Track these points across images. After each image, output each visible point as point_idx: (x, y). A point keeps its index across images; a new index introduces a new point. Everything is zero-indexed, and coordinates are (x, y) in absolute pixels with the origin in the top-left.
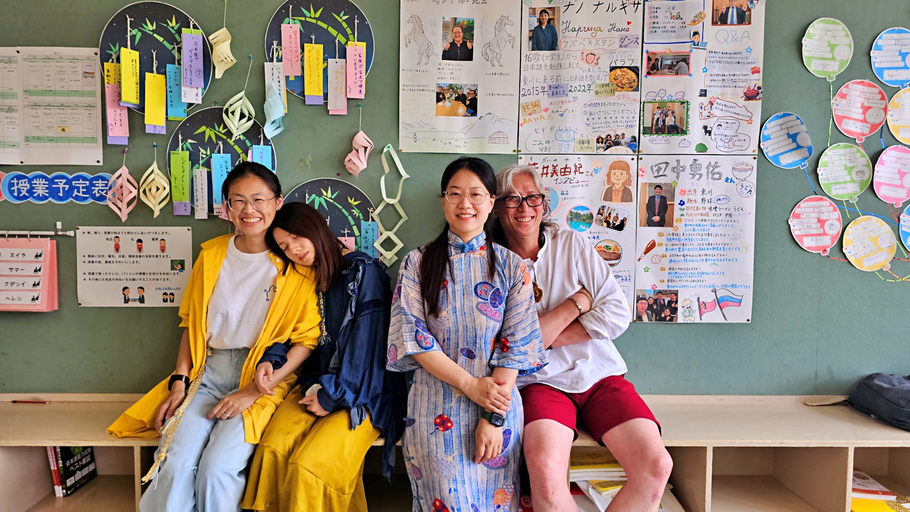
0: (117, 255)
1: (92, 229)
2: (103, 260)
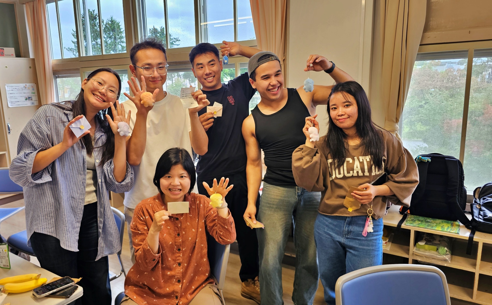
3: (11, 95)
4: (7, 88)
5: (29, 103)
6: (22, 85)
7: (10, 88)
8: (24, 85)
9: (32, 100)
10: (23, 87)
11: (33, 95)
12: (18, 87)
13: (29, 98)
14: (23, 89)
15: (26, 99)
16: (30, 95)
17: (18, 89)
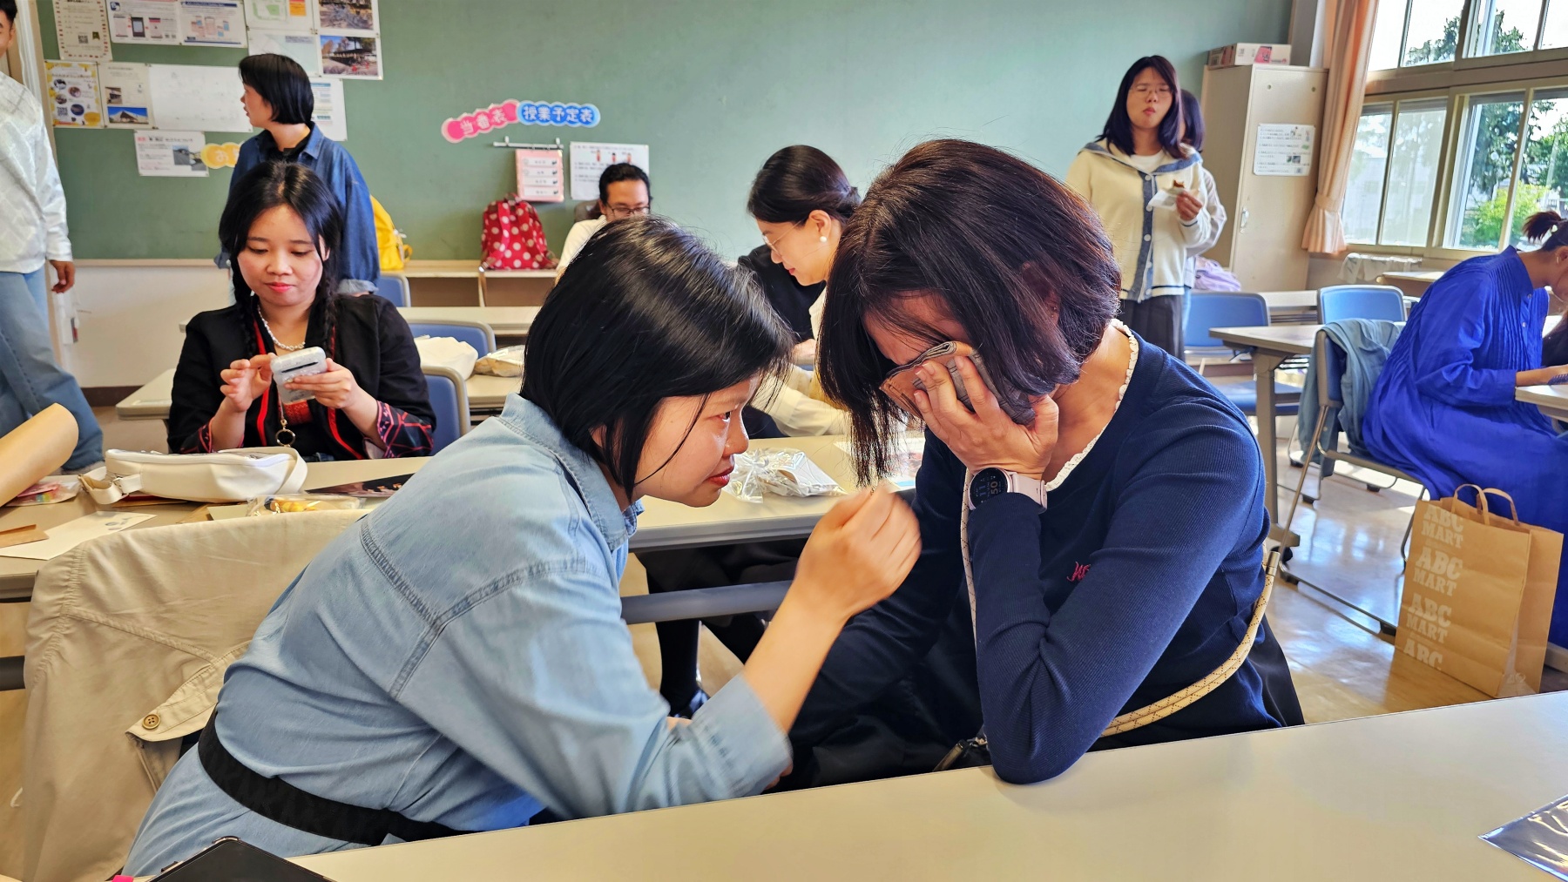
0: (598, 163)
1: (581, 144)
2: (589, 167)
3: (1264, 149)
4: (1259, 130)
5: (1291, 169)
6: (1289, 128)
7: (1267, 132)
8: (1293, 127)
9: (1299, 162)
10: (1289, 132)
11: (1304, 150)
12: (1281, 132)
13: (1295, 157)
14: (1289, 137)
15: (1289, 160)
16: (1298, 151)
17: (1279, 136)
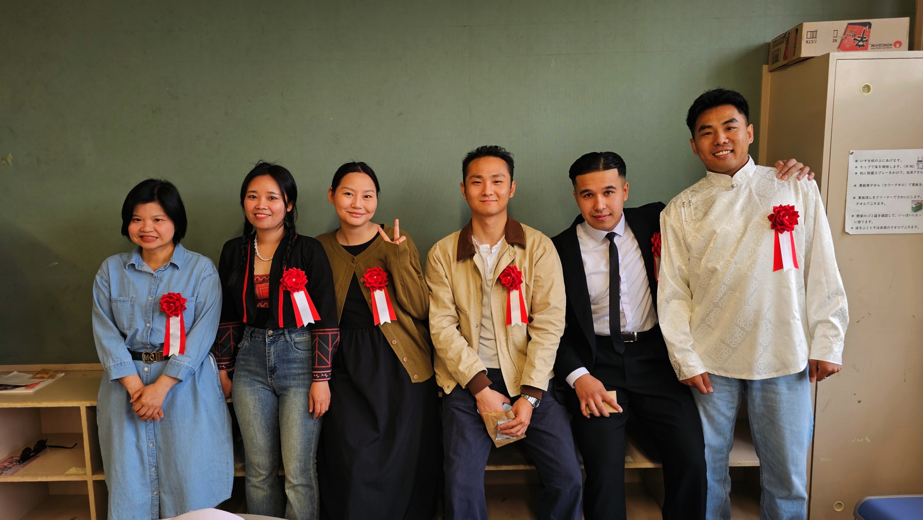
3: (864, 192)
6: (913, 155)
7: (867, 164)
10: (915, 163)
12: (897, 163)
14: (915, 169)
15: (917, 209)
17: (892, 170)
